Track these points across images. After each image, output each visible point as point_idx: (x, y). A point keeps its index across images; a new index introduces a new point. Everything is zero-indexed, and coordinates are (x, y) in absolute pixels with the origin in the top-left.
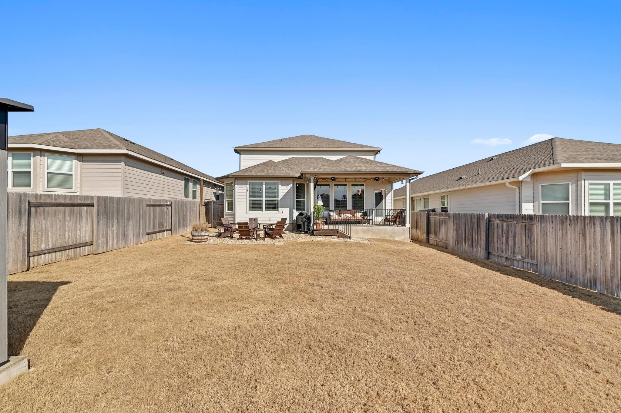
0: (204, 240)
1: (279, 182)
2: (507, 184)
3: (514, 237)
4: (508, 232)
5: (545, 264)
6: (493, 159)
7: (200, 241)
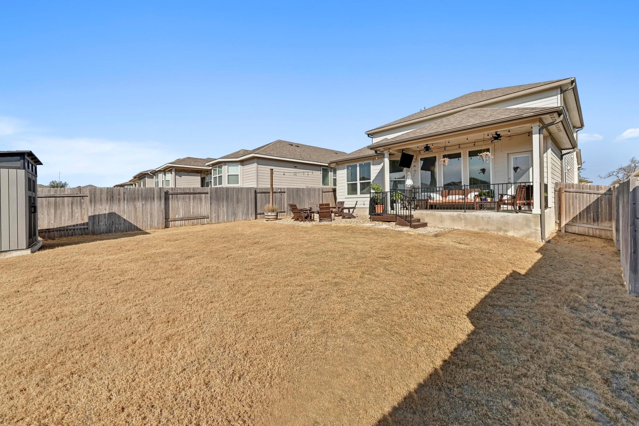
0: (271, 220)
1: (371, 162)
7: (268, 220)
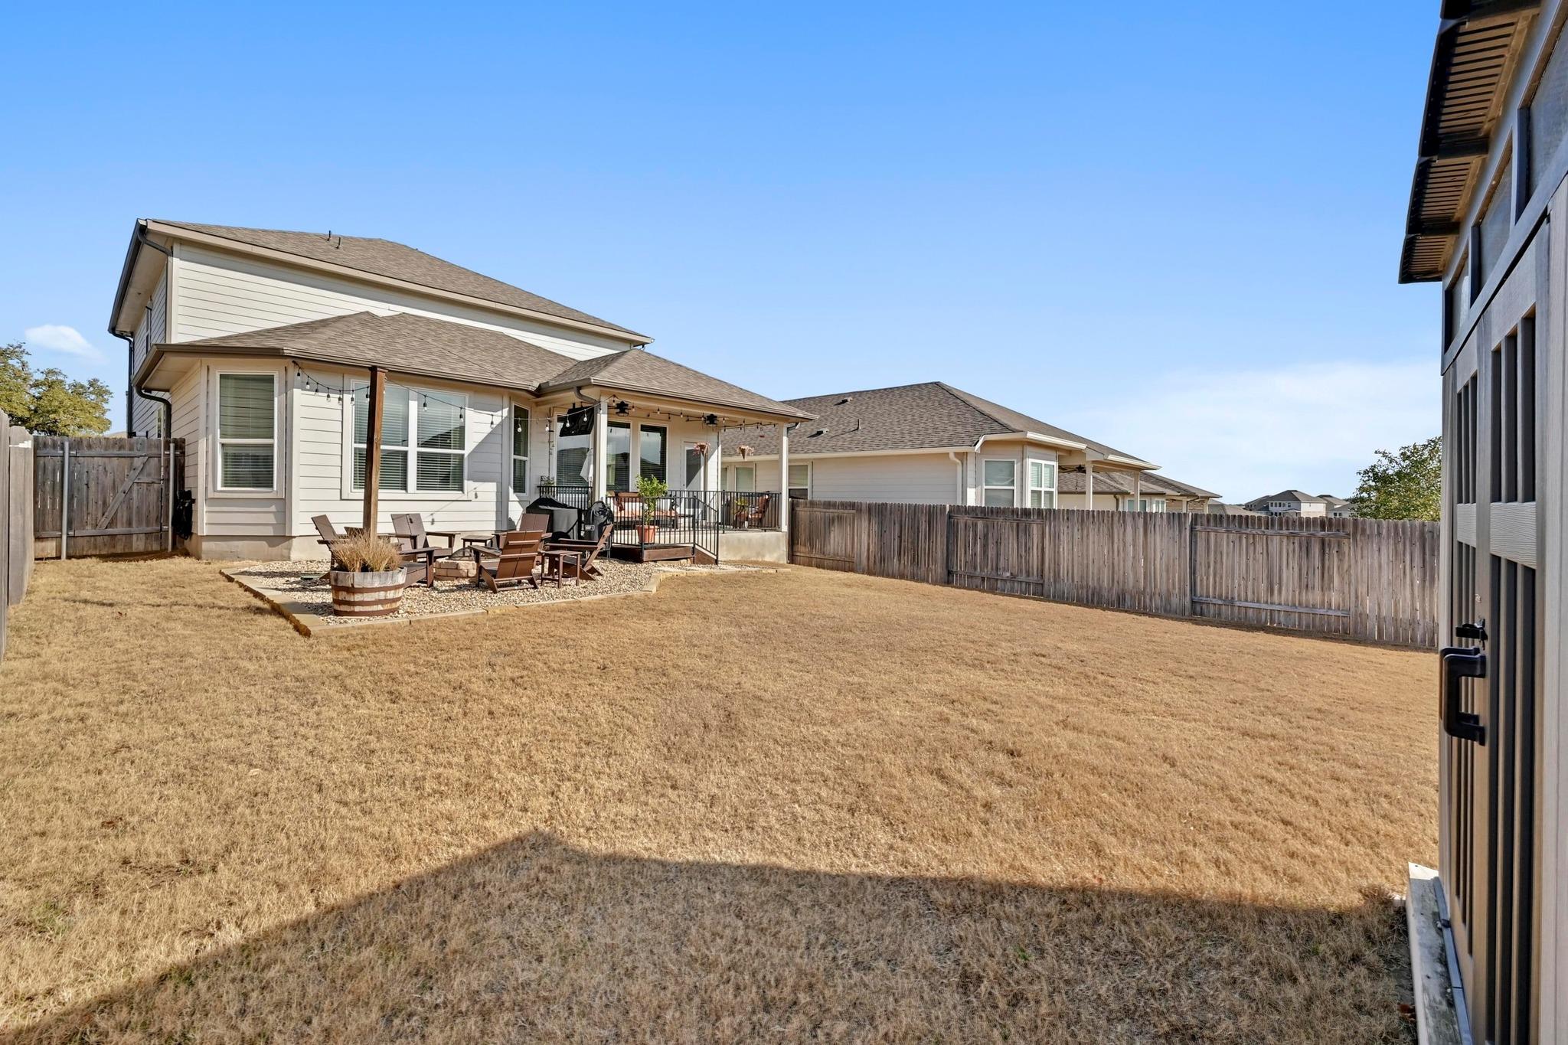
1: (464, 396)
2: (952, 456)
3: (998, 543)
4: (986, 536)
5: (1055, 581)
6: (844, 401)
